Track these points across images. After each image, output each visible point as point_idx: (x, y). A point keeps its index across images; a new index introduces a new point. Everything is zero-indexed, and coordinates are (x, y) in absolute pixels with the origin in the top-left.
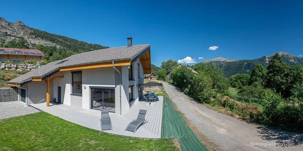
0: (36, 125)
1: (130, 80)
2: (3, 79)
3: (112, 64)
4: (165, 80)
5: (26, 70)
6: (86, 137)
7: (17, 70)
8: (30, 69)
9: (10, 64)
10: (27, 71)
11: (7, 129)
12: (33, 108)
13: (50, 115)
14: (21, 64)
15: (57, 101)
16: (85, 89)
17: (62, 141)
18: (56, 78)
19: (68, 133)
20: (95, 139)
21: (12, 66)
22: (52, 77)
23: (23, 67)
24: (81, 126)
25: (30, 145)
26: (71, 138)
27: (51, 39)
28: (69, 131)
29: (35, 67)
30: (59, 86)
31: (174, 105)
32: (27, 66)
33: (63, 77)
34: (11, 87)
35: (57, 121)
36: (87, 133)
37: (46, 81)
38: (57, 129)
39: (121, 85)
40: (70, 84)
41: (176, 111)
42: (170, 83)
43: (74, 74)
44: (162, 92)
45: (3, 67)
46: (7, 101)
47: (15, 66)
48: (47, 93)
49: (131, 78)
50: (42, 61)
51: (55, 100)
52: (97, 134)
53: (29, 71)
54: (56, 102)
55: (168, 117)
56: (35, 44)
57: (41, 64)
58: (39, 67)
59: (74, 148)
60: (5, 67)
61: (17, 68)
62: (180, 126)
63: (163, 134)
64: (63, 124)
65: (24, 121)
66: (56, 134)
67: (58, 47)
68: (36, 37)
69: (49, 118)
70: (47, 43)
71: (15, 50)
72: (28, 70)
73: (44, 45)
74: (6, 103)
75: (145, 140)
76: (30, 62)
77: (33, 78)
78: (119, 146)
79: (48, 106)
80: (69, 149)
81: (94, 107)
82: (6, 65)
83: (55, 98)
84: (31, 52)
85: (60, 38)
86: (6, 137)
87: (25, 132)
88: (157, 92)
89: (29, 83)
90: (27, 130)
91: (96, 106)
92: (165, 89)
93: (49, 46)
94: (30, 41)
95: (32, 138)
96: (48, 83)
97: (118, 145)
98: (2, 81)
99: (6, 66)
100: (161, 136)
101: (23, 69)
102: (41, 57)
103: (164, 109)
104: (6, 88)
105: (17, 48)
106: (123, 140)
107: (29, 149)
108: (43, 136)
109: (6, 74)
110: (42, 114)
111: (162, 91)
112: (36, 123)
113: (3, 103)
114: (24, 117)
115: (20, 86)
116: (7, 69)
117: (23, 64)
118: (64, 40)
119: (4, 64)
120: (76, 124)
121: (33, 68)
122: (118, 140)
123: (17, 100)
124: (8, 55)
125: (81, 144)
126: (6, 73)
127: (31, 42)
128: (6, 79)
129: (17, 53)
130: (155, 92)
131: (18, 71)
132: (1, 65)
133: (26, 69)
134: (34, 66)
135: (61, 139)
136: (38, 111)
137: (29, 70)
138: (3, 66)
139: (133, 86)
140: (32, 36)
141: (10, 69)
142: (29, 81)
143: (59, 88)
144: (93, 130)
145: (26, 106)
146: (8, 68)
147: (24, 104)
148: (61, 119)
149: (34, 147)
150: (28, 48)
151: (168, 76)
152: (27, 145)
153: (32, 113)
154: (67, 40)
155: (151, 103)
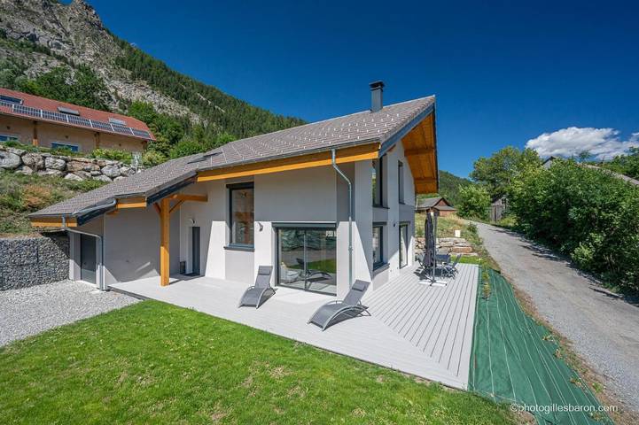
0: (130, 340)
1: (375, 205)
2: (10, 206)
3: (331, 158)
4: (485, 219)
5: (98, 178)
6: (263, 358)
7: (67, 177)
8: (112, 178)
9: (38, 155)
10: (101, 181)
11: (33, 370)
12: (120, 295)
13: (172, 306)
14: (83, 159)
15: (189, 269)
16: (261, 230)
17: (203, 373)
18: (187, 202)
19: (218, 349)
20: (285, 363)
21: (50, 161)
22: (175, 196)
23: (88, 167)
24: (250, 329)
25: (114, 403)
26: (225, 362)
27: (176, 90)
28: (220, 343)
29: (127, 172)
30: (195, 225)
31: (521, 299)
32: (101, 167)
33: (205, 199)
34: (42, 234)
35: (190, 321)
36: (264, 347)
37: (160, 210)
38: (188, 341)
39: (353, 220)
40: (224, 222)
41: (529, 319)
42: (506, 227)
43: (233, 192)
44: (475, 254)
45: (15, 161)
46: (28, 285)
47: (60, 163)
48: (162, 248)
49: (380, 203)
50: (149, 154)
51: (185, 267)
52: (291, 349)
53: (107, 183)
54: (188, 272)
55: (499, 329)
56: (129, 102)
57: (145, 164)
58: (139, 171)
59: (234, 392)
60: (22, 164)
61: (65, 170)
62: (546, 374)
63: (477, 379)
64: (207, 328)
65: (92, 335)
66: (188, 355)
67: (196, 119)
68: (133, 78)
69: (168, 316)
70: (165, 103)
71: (60, 109)
72: (104, 178)
73: (155, 107)
74: (25, 291)
75: (419, 385)
76: (111, 152)
77: (119, 199)
78: (348, 391)
79: (166, 283)
80: (221, 398)
81: (283, 281)
82: (24, 154)
83: (185, 262)
84: (116, 122)
85: (201, 92)
86: (34, 398)
87: (98, 365)
88: (456, 251)
89: (105, 214)
90: (104, 359)
91: (289, 278)
92: (485, 245)
93: (170, 114)
94: (116, 89)
95: (121, 379)
96: (165, 217)
97: (347, 387)
98: (8, 211)
99: (27, 159)
100: (470, 384)
101: (88, 174)
102: (144, 144)
103: (483, 301)
104: (26, 238)
105: (70, 103)
106: (359, 373)
107: (115, 416)
108: (153, 368)
109: (23, 186)
110: (147, 306)
111: (474, 251)
112: (129, 334)
113: (12, 295)
114: (93, 321)
115: (75, 225)
116: (27, 171)
117: (87, 160)
118: (213, 99)
119: (16, 151)
120: (240, 324)
121: (122, 175)
122: (345, 371)
123: (68, 277)
124: (35, 122)
125: (250, 379)
126: (25, 183)
127: (119, 93)
128: (22, 204)
129: (68, 121)
130: (450, 251)
131: (68, 181)
132: (3, 154)
133: (97, 175)
134: (124, 169)
135: (200, 370)
136: (136, 301)
137: (108, 179)
138: (12, 158)
139: (385, 223)
140: (122, 69)
141: (41, 173)
142: (109, 208)
143: (196, 231)
144: (280, 337)
145: (98, 291)
146: (32, 166)
147: (92, 288)
148: (201, 313)
149: (127, 408)
150: (106, 109)
151: (499, 202)
152: (106, 408)
153: (119, 307)
154: (219, 102)
155: (436, 278)
